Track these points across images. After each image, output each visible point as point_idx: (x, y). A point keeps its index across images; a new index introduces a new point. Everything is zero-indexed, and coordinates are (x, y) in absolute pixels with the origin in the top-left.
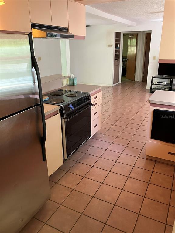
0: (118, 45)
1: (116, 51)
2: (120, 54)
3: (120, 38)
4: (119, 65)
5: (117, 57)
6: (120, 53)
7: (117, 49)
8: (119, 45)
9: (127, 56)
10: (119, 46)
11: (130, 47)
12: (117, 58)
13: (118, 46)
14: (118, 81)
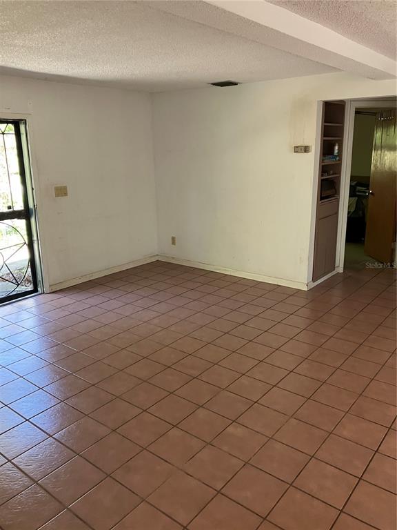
0: (334, 146)
1: (324, 170)
2: (340, 176)
3: (342, 122)
4: (337, 213)
5: (327, 187)
6: (340, 173)
7: (327, 162)
8: (337, 148)
9: (369, 177)
10: (336, 151)
11: (379, 152)
12: (329, 192)
13: (333, 150)
14: (333, 268)
